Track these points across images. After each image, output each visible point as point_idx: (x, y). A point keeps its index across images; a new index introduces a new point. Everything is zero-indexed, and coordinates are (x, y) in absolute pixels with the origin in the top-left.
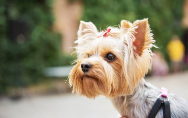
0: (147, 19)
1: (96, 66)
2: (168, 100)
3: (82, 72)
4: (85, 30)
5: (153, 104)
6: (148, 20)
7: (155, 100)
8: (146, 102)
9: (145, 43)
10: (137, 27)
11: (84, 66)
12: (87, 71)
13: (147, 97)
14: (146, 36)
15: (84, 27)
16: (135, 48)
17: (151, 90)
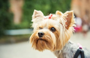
0: (73, 11)
1: (47, 34)
2: (83, 50)
4: (37, 15)
5: (75, 52)
7: (76, 50)
8: (72, 51)
9: (71, 23)
10: (68, 15)
13: (72, 48)
14: (72, 20)
15: (36, 13)
16: (66, 26)
17: (74, 45)
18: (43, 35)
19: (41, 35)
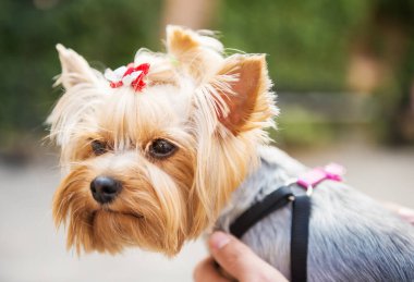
0: (264, 55)
3: (95, 204)
6: (267, 59)
11: (98, 189)
12: (109, 200)
14: (258, 99)
18: (114, 192)
19: (106, 194)
